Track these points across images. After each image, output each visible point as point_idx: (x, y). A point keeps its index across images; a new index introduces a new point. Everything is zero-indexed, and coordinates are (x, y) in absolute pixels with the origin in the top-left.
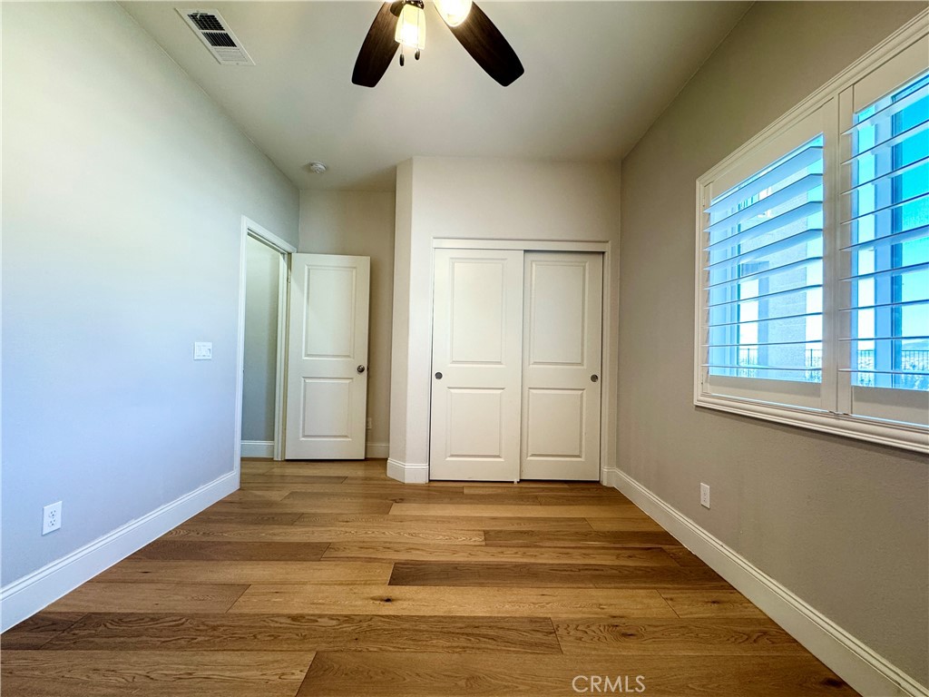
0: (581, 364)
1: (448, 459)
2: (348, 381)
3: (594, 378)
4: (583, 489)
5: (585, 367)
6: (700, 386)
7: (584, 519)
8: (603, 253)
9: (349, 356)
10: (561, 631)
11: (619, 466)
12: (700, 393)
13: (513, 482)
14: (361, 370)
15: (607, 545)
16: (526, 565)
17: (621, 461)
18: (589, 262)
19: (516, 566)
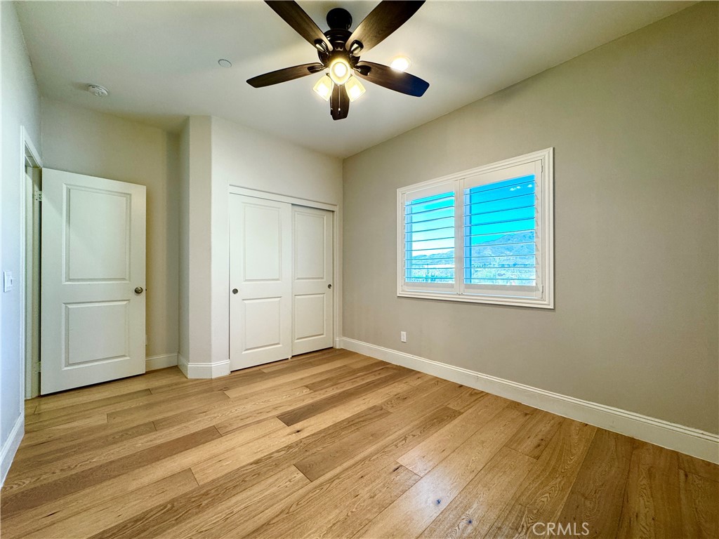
0: (322, 278)
1: (244, 353)
2: (125, 303)
3: (330, 286)
4: (329, 353)
5: (325, 280)
6: (401, 287)
7: (345, 366)
8: (333, 211)
9: (124, 279)
10: (384, 407)
11: (344, 335)
12: (401, 290)
13: (288, 359)
14: (138, 292)
15: (365, 373)
16: (344, 392)
17: (345, 333)
18: (327, 216)
19: (340, 394)
